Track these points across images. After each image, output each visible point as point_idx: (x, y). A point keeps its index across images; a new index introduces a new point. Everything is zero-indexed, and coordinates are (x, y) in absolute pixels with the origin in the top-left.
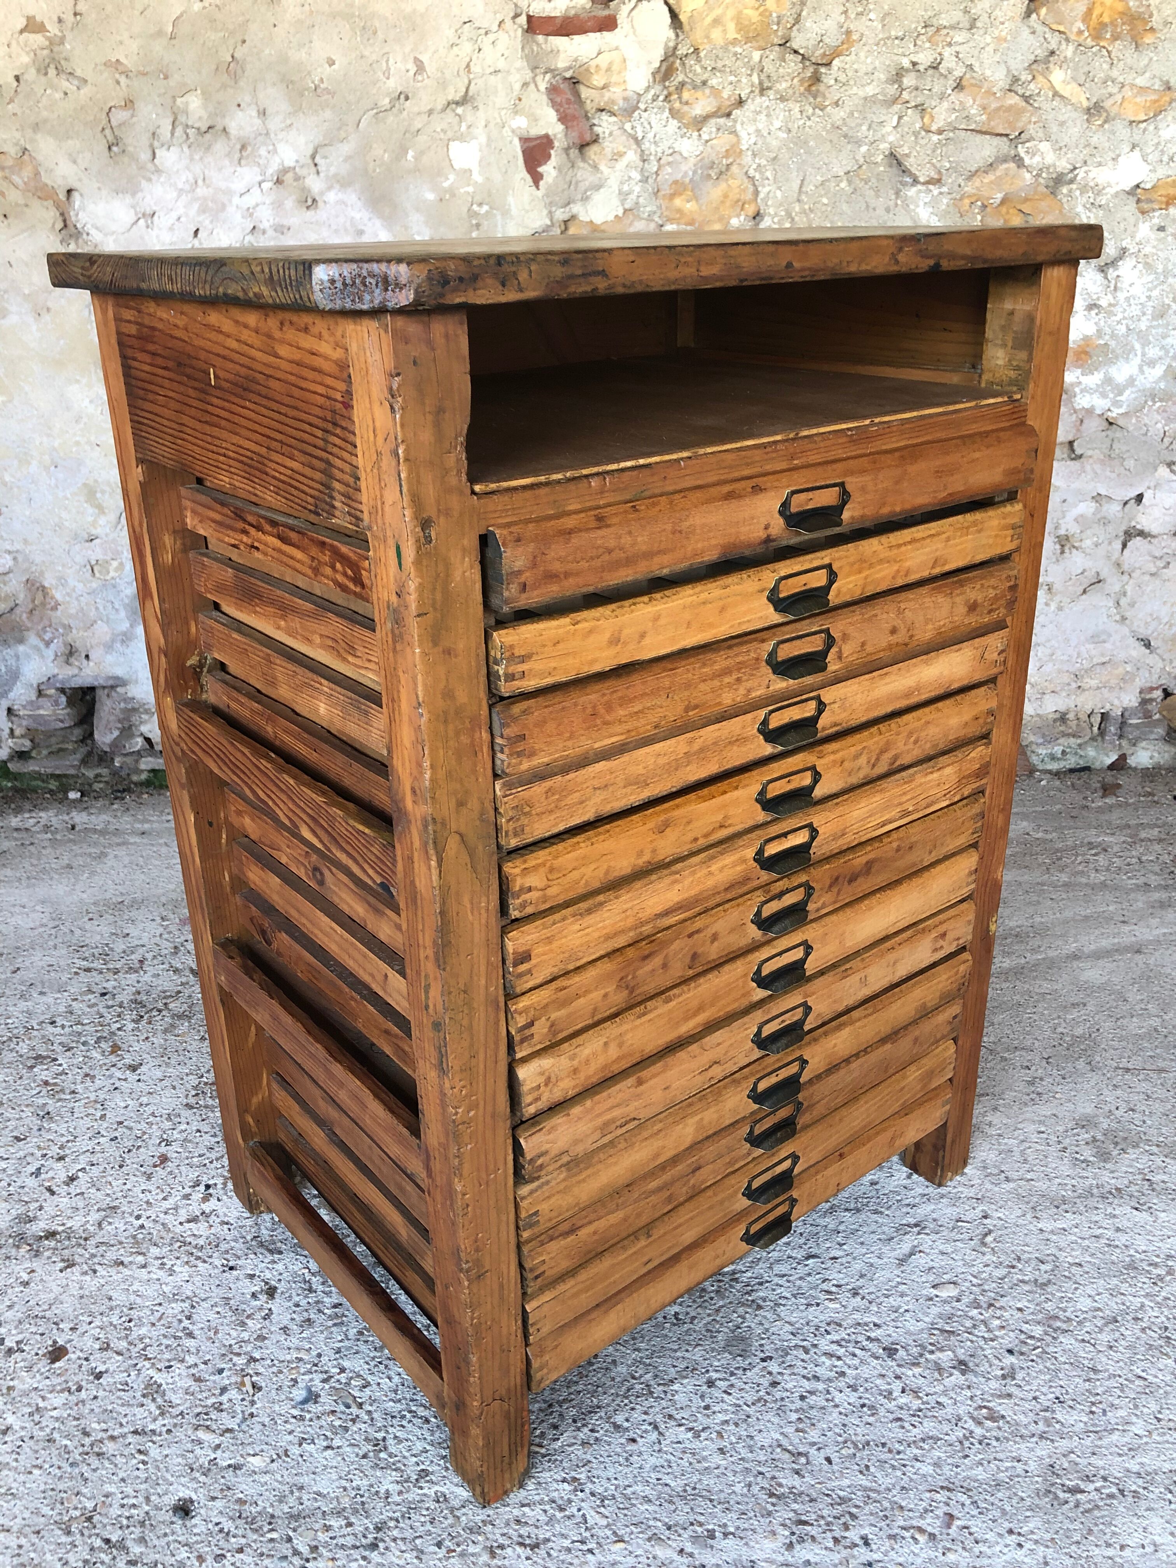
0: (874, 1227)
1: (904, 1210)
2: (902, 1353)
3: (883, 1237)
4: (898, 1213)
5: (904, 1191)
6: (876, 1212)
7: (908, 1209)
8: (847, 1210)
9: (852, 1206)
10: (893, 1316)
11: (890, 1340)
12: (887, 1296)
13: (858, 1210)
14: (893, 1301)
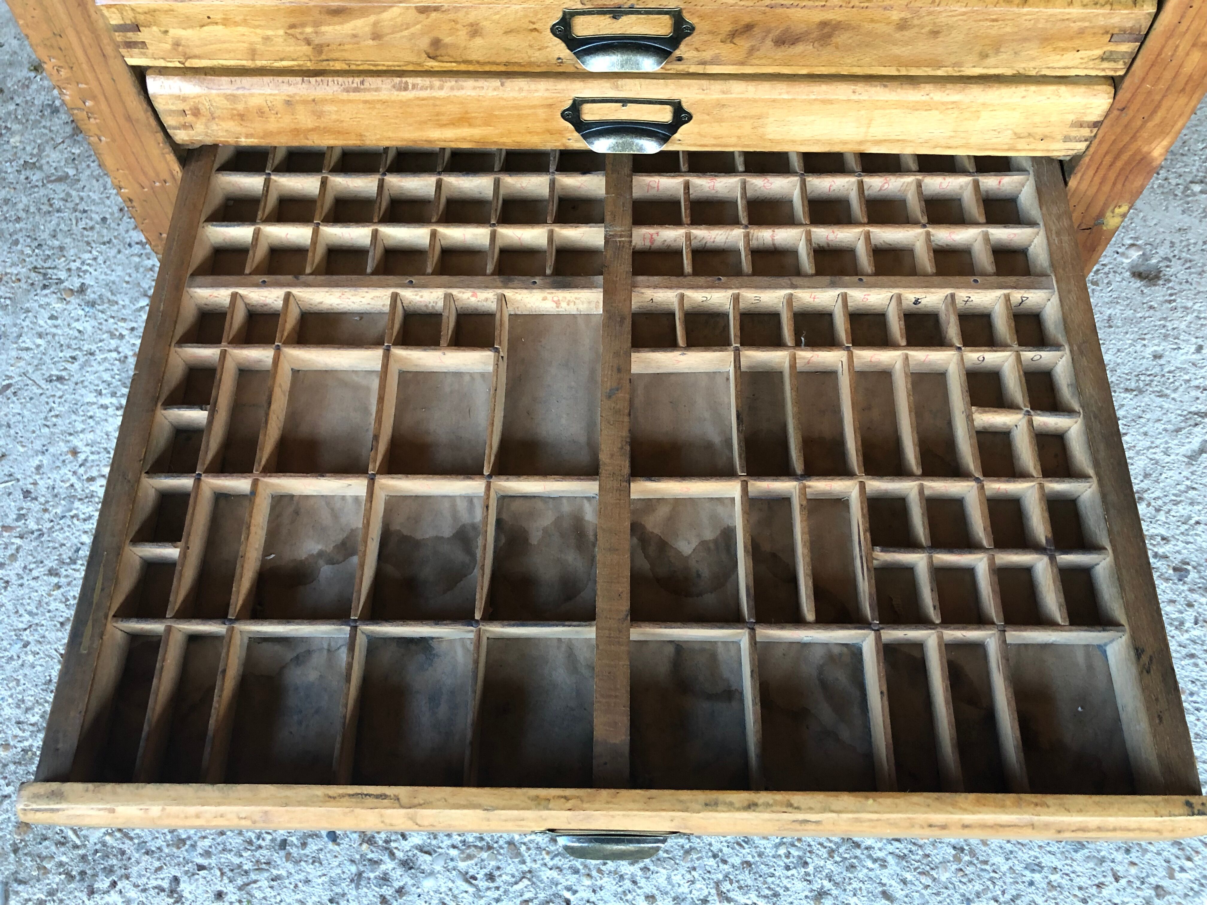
0: (1158, 413)
1: (1194, 393)
2: (1193, 575)
3: (1170, 427)
4: (1186, 397)
5: (1193, 370)
6: (1161, 395)
7: (1198, 393)
8: (1127, 390)
9: (1133, 385)
10: (1184, 527)
11: (1180, 557)
12: (1176, 503)
13: (1141, 392)
14: (1183, 510)
